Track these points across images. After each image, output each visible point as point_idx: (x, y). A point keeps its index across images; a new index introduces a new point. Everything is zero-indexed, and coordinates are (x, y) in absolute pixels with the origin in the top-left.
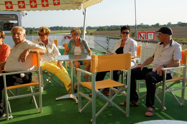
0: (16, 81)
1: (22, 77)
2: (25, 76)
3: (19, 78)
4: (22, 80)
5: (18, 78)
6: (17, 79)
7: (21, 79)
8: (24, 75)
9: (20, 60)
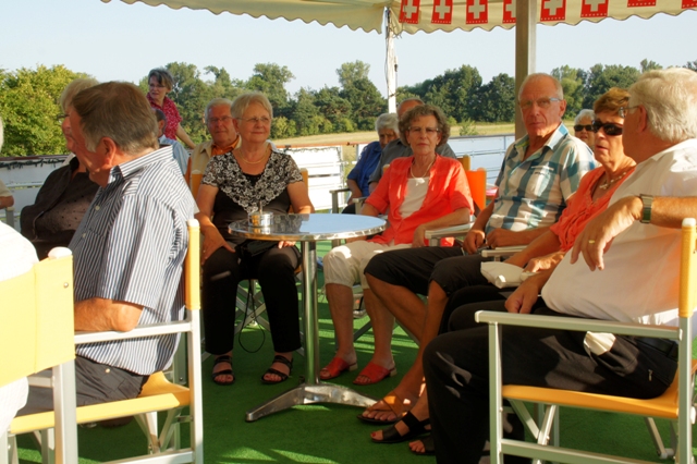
0: (560, 367)
1: (599, 353)
2: (613, 350)
3: (576, 355)
4: (592, 369)
5: (568, 352)
6: (565, 356)
7: (588, 363)
8: (611, 344)
9: (581, 255)
